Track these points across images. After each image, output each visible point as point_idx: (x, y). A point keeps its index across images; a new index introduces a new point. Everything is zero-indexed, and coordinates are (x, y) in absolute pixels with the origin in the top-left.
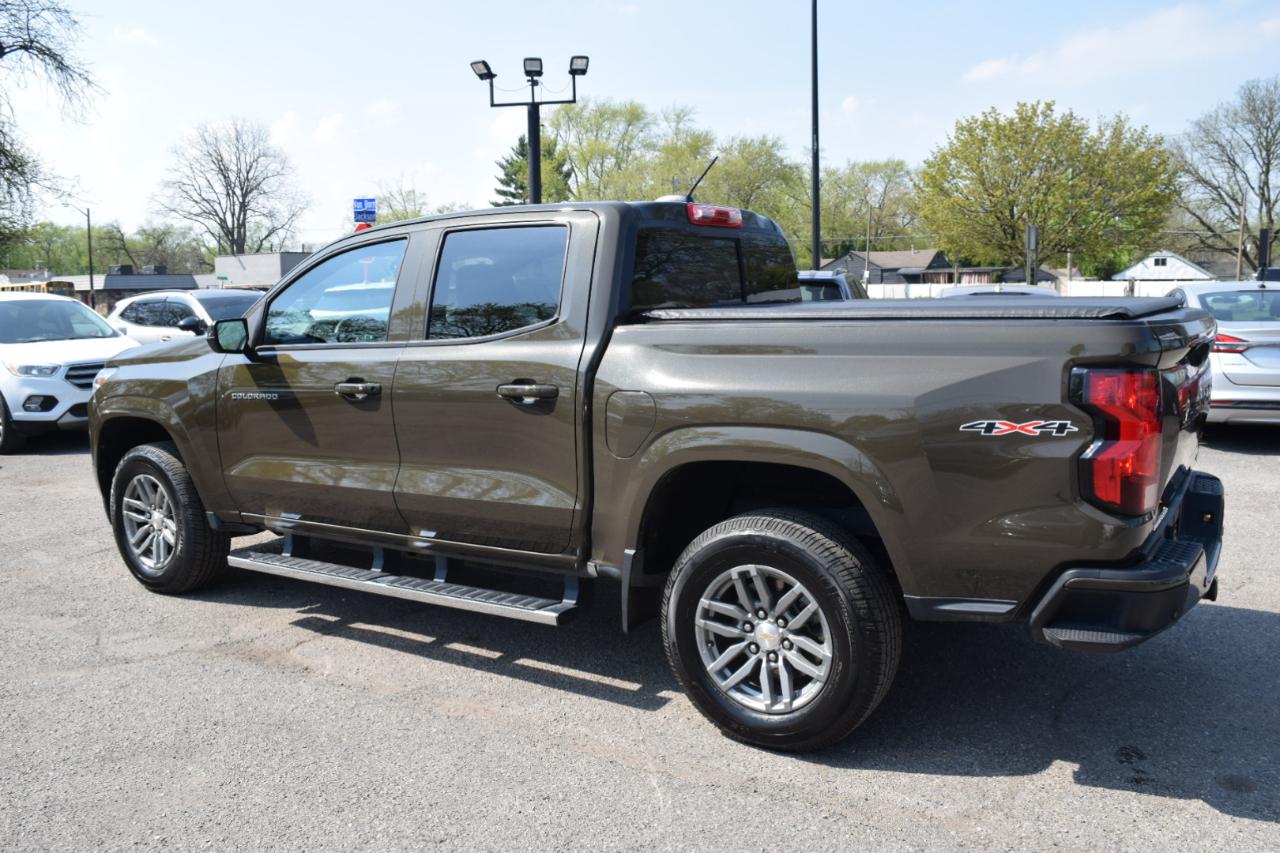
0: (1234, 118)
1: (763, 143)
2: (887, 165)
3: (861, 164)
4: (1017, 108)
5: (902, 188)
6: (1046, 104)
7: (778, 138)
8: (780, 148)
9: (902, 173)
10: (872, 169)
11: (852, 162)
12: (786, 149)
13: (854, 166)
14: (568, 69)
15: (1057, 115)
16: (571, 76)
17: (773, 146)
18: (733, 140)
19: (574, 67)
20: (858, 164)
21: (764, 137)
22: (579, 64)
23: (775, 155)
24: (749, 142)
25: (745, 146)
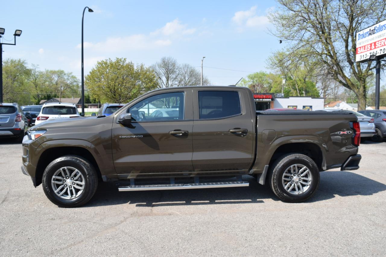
0: (160, 66)
1: (19, 61)
2: (58, 71)
3: (50, 70)
4: (116, 59)
5: (63, 79)
6: (124, 59)
7: (25, 60)
8: (25, 63)
9: (63, 74)
10: (54, 72)
11: (47, 70)
12: (27, 64)
13: (47, 71)
14: (14, 33)
15: (127, 62)
16: (14, 36)
17: (23, 62)
18: (9, 59)
19: (16, 33)
20: (49, 70)
21: (20, 59)
22: (18, 33)
23: (23, 66)
24: (14, 61)
25: (12, 61)
